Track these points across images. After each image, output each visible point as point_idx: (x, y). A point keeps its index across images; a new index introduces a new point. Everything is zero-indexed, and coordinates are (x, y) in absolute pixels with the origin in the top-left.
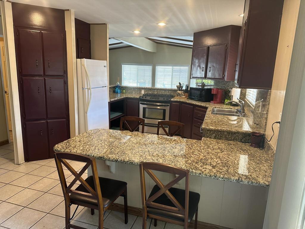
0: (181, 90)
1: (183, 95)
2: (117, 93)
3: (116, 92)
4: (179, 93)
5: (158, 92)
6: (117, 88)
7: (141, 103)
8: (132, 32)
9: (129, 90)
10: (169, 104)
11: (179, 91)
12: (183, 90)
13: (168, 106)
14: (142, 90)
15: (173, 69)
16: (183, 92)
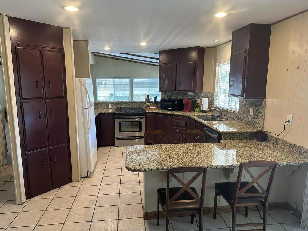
5: (126, 105)
7: (116, 118)
8: (102, 48)
10: (145, 116)
11: (148, 103)
12: (152, 102)
13: (144, 117)
14: (109, 104)
15: (114, 81)
16: (151, 103)
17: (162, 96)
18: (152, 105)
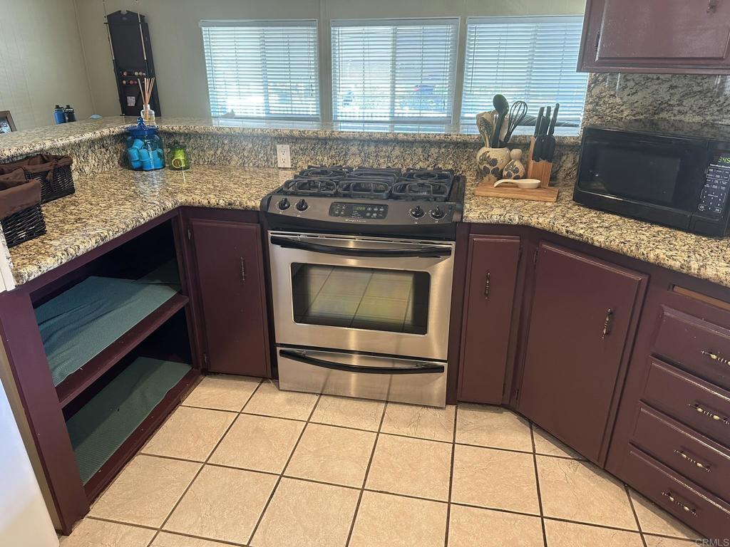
0: (509, 144)
1: (521, 173)
2: (141, 169)
3: (136, 165)
4: (494, 162)
5: (368, 156)
6: (139, 143)
7: (276, 241)
9: (209, 148)
11: (494, 146)
12: (522, 144)
13: (447, 252)
14: (279, 147)
16: (516, 152)
17: (595, 101)
18: (518, 164)
